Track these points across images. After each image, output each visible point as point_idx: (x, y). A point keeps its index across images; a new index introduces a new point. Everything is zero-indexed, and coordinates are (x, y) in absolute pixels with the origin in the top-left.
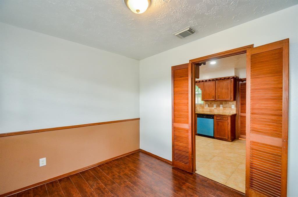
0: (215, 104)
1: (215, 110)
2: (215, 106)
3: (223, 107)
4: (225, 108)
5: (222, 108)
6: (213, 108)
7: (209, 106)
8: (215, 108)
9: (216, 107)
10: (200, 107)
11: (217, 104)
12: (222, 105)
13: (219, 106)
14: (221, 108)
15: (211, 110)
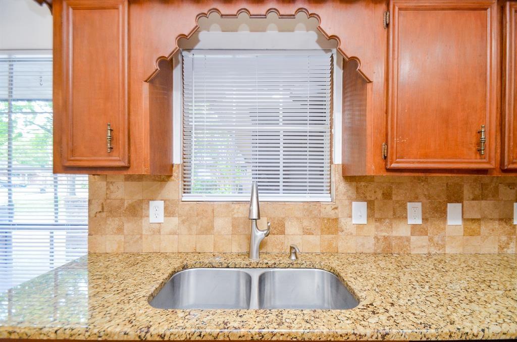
0: (415, 199)
1: (413, 238)
2: (415, 214)
3: (464, 219)
4: (474, 226)
5: (459, 222)
6: (401, 230)
7: (377, 216)
8: (414, 226)
9: (425, 219)
10: (306, 223)
11: (429, 197)
12: (458, 206)
13: (442, 214)
14: (450, 222)
15: (385, 238)
